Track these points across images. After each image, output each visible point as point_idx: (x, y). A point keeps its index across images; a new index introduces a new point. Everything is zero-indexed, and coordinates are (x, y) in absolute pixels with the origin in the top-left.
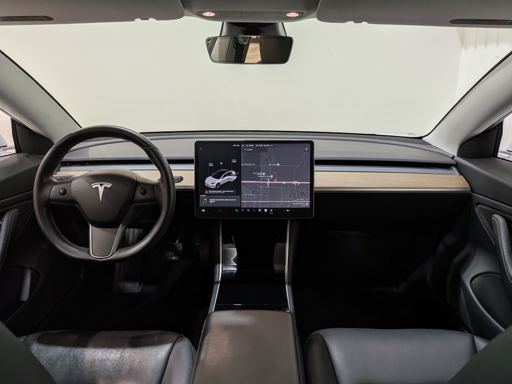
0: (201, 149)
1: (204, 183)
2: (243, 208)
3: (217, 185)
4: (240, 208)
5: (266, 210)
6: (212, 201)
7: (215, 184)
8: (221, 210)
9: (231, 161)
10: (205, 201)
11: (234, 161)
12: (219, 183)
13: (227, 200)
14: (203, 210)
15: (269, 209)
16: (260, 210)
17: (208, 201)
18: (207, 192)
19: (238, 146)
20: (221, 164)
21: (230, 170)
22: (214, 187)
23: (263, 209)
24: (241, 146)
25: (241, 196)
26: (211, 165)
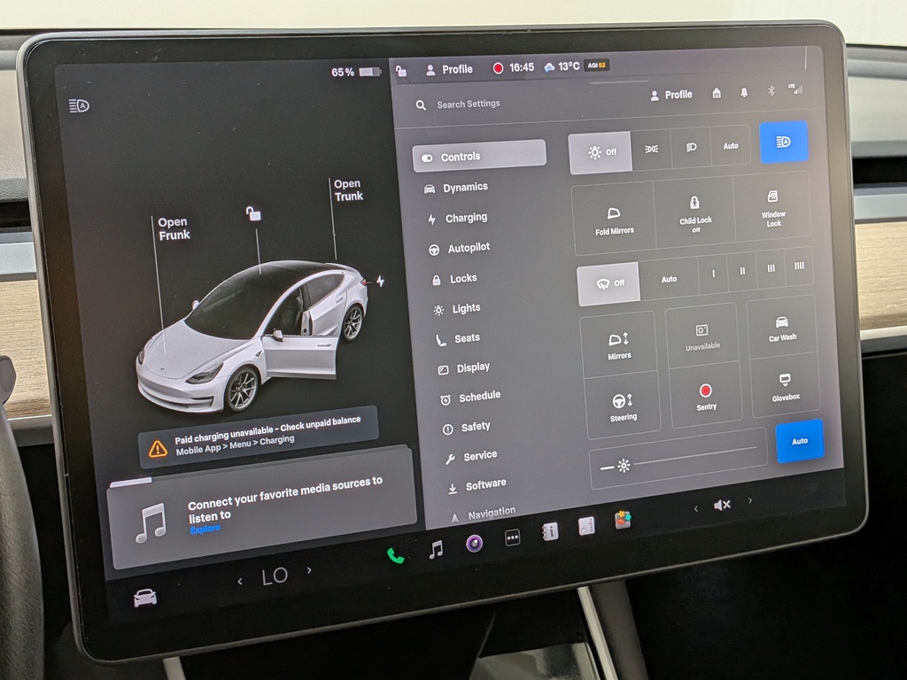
0: (78, 106)
1: (134, 378)
2: (437, 534)
3: (232, 385)
4: (414, 539)
5: (587, 526)
6: (201, 513)
7: (218, 385)
8: (280, 576)
9: (325, 192)
10: (155, 521)
11: (348, 191)
12: (247, 372)
13: (323, 488)
14: (145, 598)
15: (603, 513)
16: (551, 531)
17: (177, 515)
18: (156, 450)
19: (366, 72)
20: (255, 216)
21: (324, 256)
22: (218, 406)
23: (567, 519)
24: (384, 80)
25: (414, 443)
26: (172, 230)
